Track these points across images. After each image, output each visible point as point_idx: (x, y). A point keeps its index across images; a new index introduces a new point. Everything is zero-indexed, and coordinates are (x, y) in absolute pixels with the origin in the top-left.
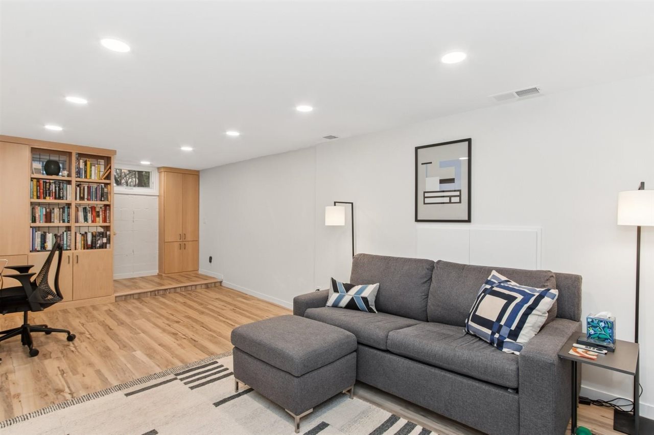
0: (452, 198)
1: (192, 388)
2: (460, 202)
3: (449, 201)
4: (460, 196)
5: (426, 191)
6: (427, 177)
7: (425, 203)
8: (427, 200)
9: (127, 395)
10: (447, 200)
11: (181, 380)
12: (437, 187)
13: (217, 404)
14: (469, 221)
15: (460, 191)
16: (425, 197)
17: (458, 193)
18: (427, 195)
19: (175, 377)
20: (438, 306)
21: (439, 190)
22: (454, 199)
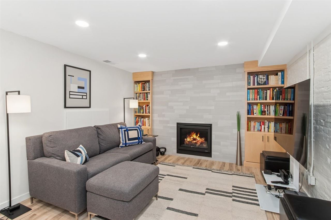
0: (83, 96)
2: (86, 99)
3: (82, 98)
4: (86, 96)
5: (71, 91)
6: (71, 83)
7: (70, 98)
8: (71, 96)
10: (81, 97)
12: (77, 90)
14: (90, 107)
15: (86, 93)
16: (70, 94)
17: (85, 94)
18: (71, 93)
20: (108, 143)
21: (77, 92)
22: (84, 97)
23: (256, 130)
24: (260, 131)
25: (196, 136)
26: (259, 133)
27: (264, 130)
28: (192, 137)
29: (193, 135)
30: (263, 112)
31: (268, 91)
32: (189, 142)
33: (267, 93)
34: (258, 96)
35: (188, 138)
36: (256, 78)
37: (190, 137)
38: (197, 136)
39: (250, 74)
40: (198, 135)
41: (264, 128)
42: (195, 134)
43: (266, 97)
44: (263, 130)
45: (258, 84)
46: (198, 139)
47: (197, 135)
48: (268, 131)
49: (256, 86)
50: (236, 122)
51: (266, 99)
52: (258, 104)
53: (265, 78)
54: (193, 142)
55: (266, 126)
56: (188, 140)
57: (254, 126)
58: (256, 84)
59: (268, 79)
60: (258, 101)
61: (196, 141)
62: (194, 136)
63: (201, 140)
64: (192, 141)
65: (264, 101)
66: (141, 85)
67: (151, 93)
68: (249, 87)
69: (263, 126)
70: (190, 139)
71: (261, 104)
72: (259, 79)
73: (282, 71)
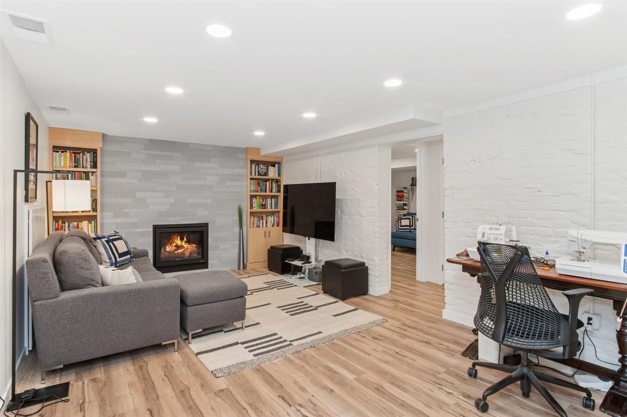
1: (276, 334)
9: (320, 332)
11: (285, 341)
13: (258, 323)
19: (292, 343)
23: (255, 226)
24: (259, 226)
25: (182, 242)
26: (258, 228)
27: (263, 226)
28: (175, 244)
29: (176, 240)
30: (263, 206)
31: (268, 183)
32: (169, 252)
33: (266, 184)
34: (259, 188)
35: (167, 247)
36: (257, 167)
37: (171, 244)
38: (184, 241)
39: (252, 162)
40: (185, 239)
41: (263, 223)
42: (179, 238)
43: (266, 189)
44: (261, 226)
45: (259, 174)
46: (186, 246)
47: (182, 239)
48: (266, 226)
49: (257, 177)
50: (237, 218)
51: (266, 192)
52: (258, 197)
53: (265, 168)
54: (176, 252)
55: (264, 221)
56: (168, 249)
57: (253, 222)
58: (257, 174)
59: (267, 169)
60: (259, 193)
61: (182, 250)
62: (178, 242)
63: (191, 248)
64: (176, 250)
65: (264, 194)
66: (71, 155)
67: (99, 173)
68: (252, 177)
69: (261, 221)
70: (170, 248)
71: (260, 196)
72: (260, 169)
73: (279, 163)
